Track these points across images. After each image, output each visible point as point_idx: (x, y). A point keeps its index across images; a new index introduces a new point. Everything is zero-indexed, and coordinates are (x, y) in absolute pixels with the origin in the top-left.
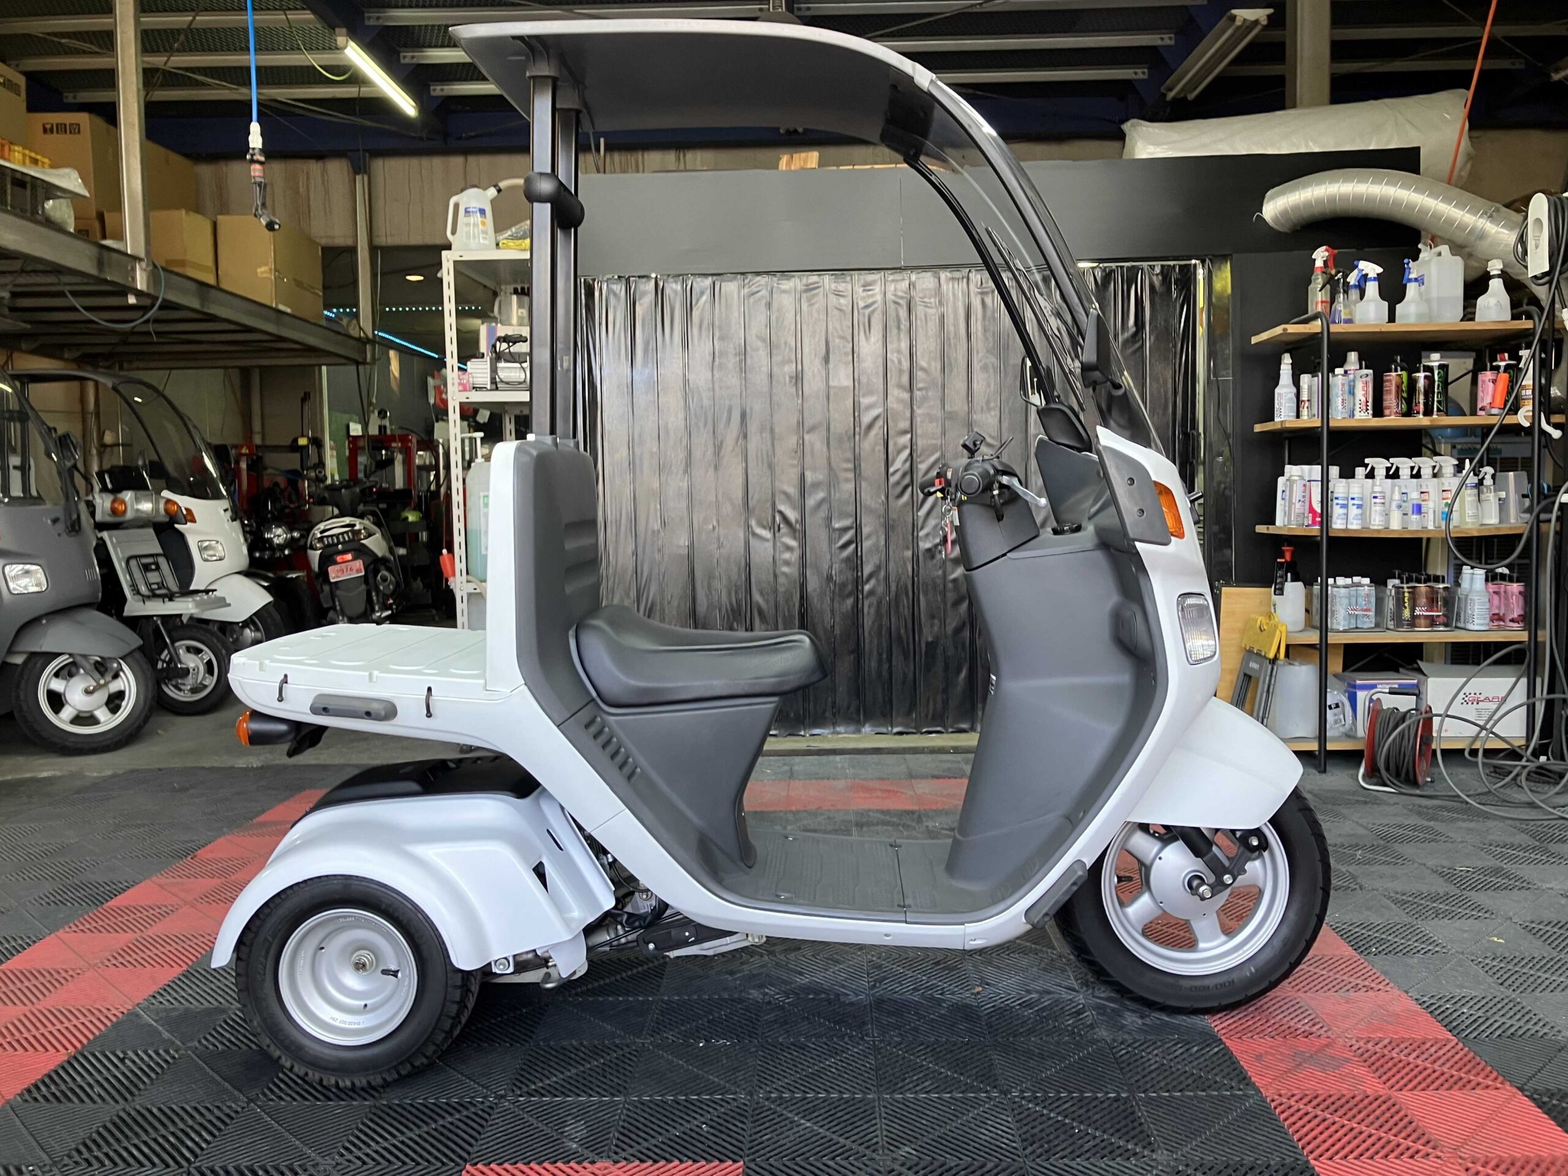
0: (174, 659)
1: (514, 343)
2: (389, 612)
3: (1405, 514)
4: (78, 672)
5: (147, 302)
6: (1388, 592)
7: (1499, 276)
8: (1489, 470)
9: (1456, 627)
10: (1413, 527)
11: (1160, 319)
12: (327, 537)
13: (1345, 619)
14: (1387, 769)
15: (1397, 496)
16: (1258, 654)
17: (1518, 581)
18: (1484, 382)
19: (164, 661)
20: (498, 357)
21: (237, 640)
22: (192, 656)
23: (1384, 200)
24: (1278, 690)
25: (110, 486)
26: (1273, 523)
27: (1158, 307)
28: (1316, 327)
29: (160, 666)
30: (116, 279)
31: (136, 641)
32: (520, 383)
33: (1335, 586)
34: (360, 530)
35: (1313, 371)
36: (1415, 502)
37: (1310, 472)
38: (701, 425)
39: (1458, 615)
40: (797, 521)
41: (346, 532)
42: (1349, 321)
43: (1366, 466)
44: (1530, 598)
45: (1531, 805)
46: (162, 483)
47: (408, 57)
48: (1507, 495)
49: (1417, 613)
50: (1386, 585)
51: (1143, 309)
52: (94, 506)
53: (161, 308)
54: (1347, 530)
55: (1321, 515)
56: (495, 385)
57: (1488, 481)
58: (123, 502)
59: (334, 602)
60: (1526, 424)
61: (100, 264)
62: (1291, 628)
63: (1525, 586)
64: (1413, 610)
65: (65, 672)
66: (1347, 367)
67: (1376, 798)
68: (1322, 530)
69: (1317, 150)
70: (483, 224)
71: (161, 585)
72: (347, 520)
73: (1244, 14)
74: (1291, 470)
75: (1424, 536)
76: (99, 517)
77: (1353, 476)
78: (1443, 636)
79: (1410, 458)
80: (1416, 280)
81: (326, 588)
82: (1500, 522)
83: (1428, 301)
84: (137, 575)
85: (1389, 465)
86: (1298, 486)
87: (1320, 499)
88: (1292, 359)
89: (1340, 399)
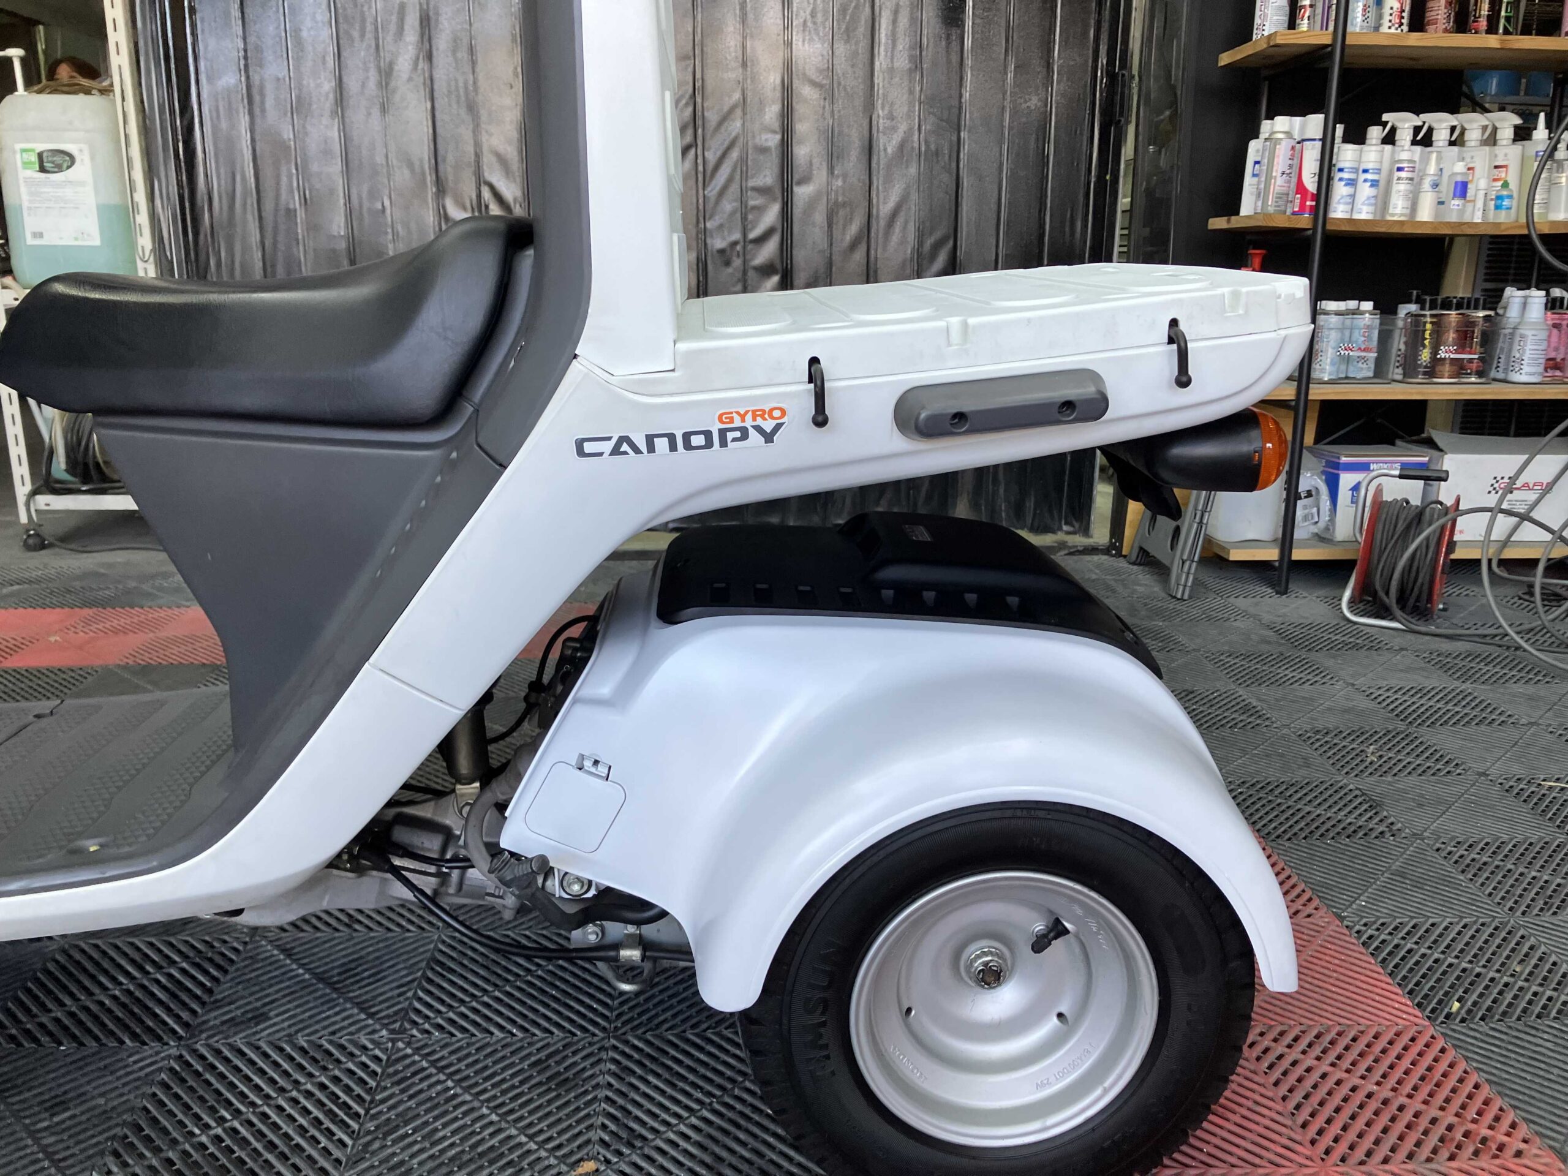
3: (1441, 203)
6: (1400, 324)
8: (1564, 137)
9: (1495, 380)
10: (1454, 218)
13: (1332, 364)
15: (1432, 169)
26: (1236, 211)
36: (1459, 179)
37: (1303, 128)
38: (356, 34)
39: (1500, 358)
40: (515, 200)
43: (1385, 124)
49: (1442, 354)
50: (1394, 312)
54: (1350, 221)
55: (1316, 197)
57: (1560, 154)
64: (1435, 351)
68: (1315, 219)
74: (1275, 125)
75: (1467, 232)
77: (1364, 139)
78: (1473, 389)
79: (1452, 113)
85: (1420, 123)
86: (1282, 152)
87: (1317, 169)
89: (1362, 4)
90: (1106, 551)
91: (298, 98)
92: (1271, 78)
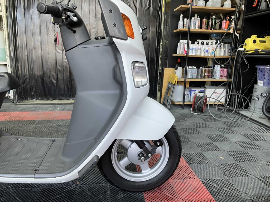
3: (205, 53)
6: (200, 70)
8: (222, 44)
9: (213, 78)
10: (206, 55)
11: (154, 5)
13: (190, 76)
14: (197, 109)
15: (203, 48)
16: (171, 83)
17: (226, 68)
18: (223, 23)
24: (175, 91)
26: (176, 53)
27: (154, 2)
28: (188, 6)
33: (189, 68)
35: (187, 18)
36: (207, 50)
37: (185, 41)
39: (214, 75)
42: (196, 6)
43: (197, 41)
45: (226, 117)
48: (226, 49)
50: (199, 68)
54: (192, 55)
55: (187, 52)
57: (222, 46)
60: (232, 33)
62: (179, 77)
63: (228, 70)
64: (205, 74)
66: (195, 17)
67: (194, 116)
68: (187, 55)
74: (181, 41)
75: (208, 57)
77: (194, 43)
78: (210, 80)
79: (207, 40)
82: (224, 55)
83: (214, 2)
85: (202, 41)
86: (182, 45)
87: (187, 48)
88: (183, 15)
89: (193, 25)
91: (34, 33)
92: (181, 34)
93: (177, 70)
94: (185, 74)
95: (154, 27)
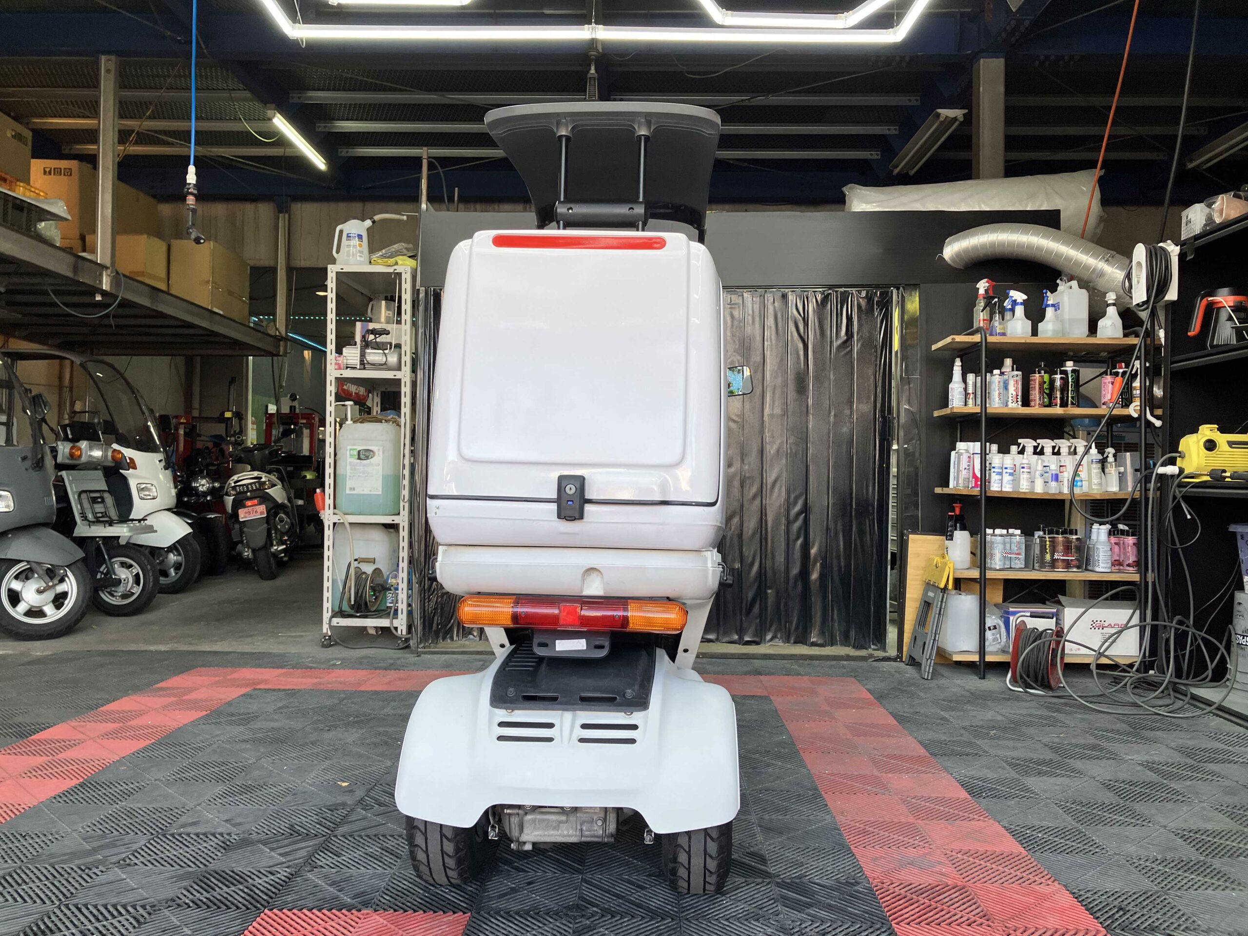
0: (110, 571)
1: (381, 335)
2: (284, 546)
3: (1046, 482)
4: (33, 577)
5: (108, 300)
6: (1034, 541)
7: (1114, 304)
8: (1111, 451)
9: (1086, 570)
10: (1053, 491)
11: (865, 330)
12: (239, 486)
13: (1000, 561)
14: (1028, 676)
15: (1040, 467)
16: (933, 585)
17: (1133, 535)
18: (1106, 383)
19: (102, 573)
20: (366, 344)
21: (163, 561)
22: (124, 570)
23: (1030, 247)
24: (947, 613)
25: (70, 436)
26: (947, 486)
27: (863, 322)
28: (977, 338)
29: (99, 576)
30: (86, 281)
31: (80, 554)
32: (382, 365)
34: (265, 482)
35: (977, 372)
36: (1054, 472)
37: (974, 446)
39: (1088, 559)
41: (254, 483)
42: (1004, 334)
43: (1019, 445)
44: (1141, 547)
45: (1136, 705)
46: (113, 437)
47: (321, 127)
48: (1125, 469)
49: (1056, 557)
50: (1033, 536)
51: (852, 325)
52: (57, 451)
53: (121, 305)
54: (1001, 491)
55: (981, 480)
56: (363, 365)
57: (1111, 459)
58: (80, 449)
59: (242, 537)
60: (1135, 415)
61: (76, 269)
62: (959, 566)
63: (1139, 539)
64: (1052, 555)
65: (23, 576)
66: (1003, 370)
67: (1020, 697)
68: (981, 490)
69: (988, 209)
70: (360, 246)
71: (105, 515)
72: (256, 474)
73: (946, 113)
74: (961, 446)
75: (1061, 498)
76: (60, 459)
77: (1007, 451)
78: (1078, 575)
79: (1053, 439)
80: (1053, 305)
81: (237, 526)
82: (1120, 490)
83: (1062, 321)
84: (86, 505)
85: (1037, 444)
86: (965, 458)
87: (979, 467)
88: (962, 361)
89: (997, 392)
90: (895, 660)
92: (961, 422)
93: (952, 539)
94: (980, 555)
95: (865, 401)
